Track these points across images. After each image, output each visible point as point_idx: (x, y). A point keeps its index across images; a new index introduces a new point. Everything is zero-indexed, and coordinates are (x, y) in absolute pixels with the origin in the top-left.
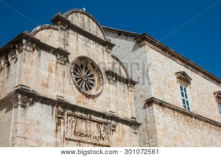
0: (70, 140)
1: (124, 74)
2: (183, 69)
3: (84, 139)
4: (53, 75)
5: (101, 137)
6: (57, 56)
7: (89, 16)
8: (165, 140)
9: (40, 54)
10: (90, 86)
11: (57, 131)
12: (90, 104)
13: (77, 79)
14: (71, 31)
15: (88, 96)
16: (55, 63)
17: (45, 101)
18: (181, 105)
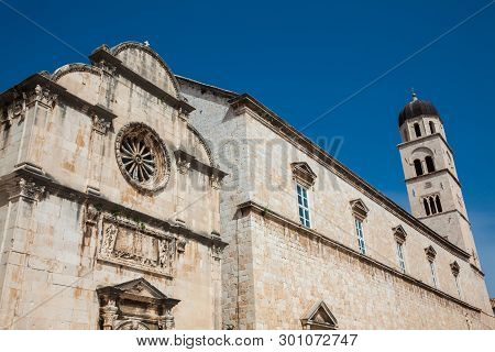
0: (106, 263)
1: (205, 159)
2: (303, 157)
3: (129, 262)
4: (85, 151)
5: (157, 262)
6: (93, 118)
7: (154, 56)
8: (266, 274)
9: (64, 114)
10: (145, 175)
11: (83, 245)
12: (144, 205)
13: (124, 161)
14: (121, 78)
15: (143, 192)
16: (89, 129)
17: (66, 193)
18: (296, 218)
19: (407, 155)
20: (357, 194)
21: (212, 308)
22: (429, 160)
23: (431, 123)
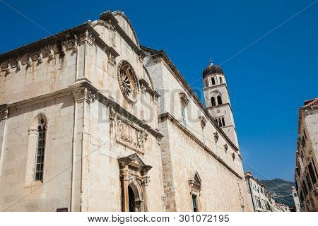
0: (119, 143)
1: (150, 86)
2: (183, 90)
4: (106, 74)
5: (138, 144)
6: (108, 55)
7: (127, 21)
9: (96, 50)
10: (127, 92)
11: (110, 132)
14: (116, 33)
15: (129, 102)
16: (107, 62)
20: (202, 113)
22: (219, 98)
23: (220, 78)
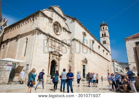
1: (68, 29)
2: (84, 31)
4: (47, 26)
5: (59, 48)
6: (49, 20)
7: (60, 9)
9: (44, 18)
10: (57, 31)
11: (47, 44)
12: (57, 37)
13: (54, 28)
14: (54, 12)
15: (57, 35)
16: (48, 22)
17: (44, 33)
18: (82, 42)
19: (101, 33)
20: (93, 39)
21: (67, 57)
22: (105, 34)
23: (106, 27)
